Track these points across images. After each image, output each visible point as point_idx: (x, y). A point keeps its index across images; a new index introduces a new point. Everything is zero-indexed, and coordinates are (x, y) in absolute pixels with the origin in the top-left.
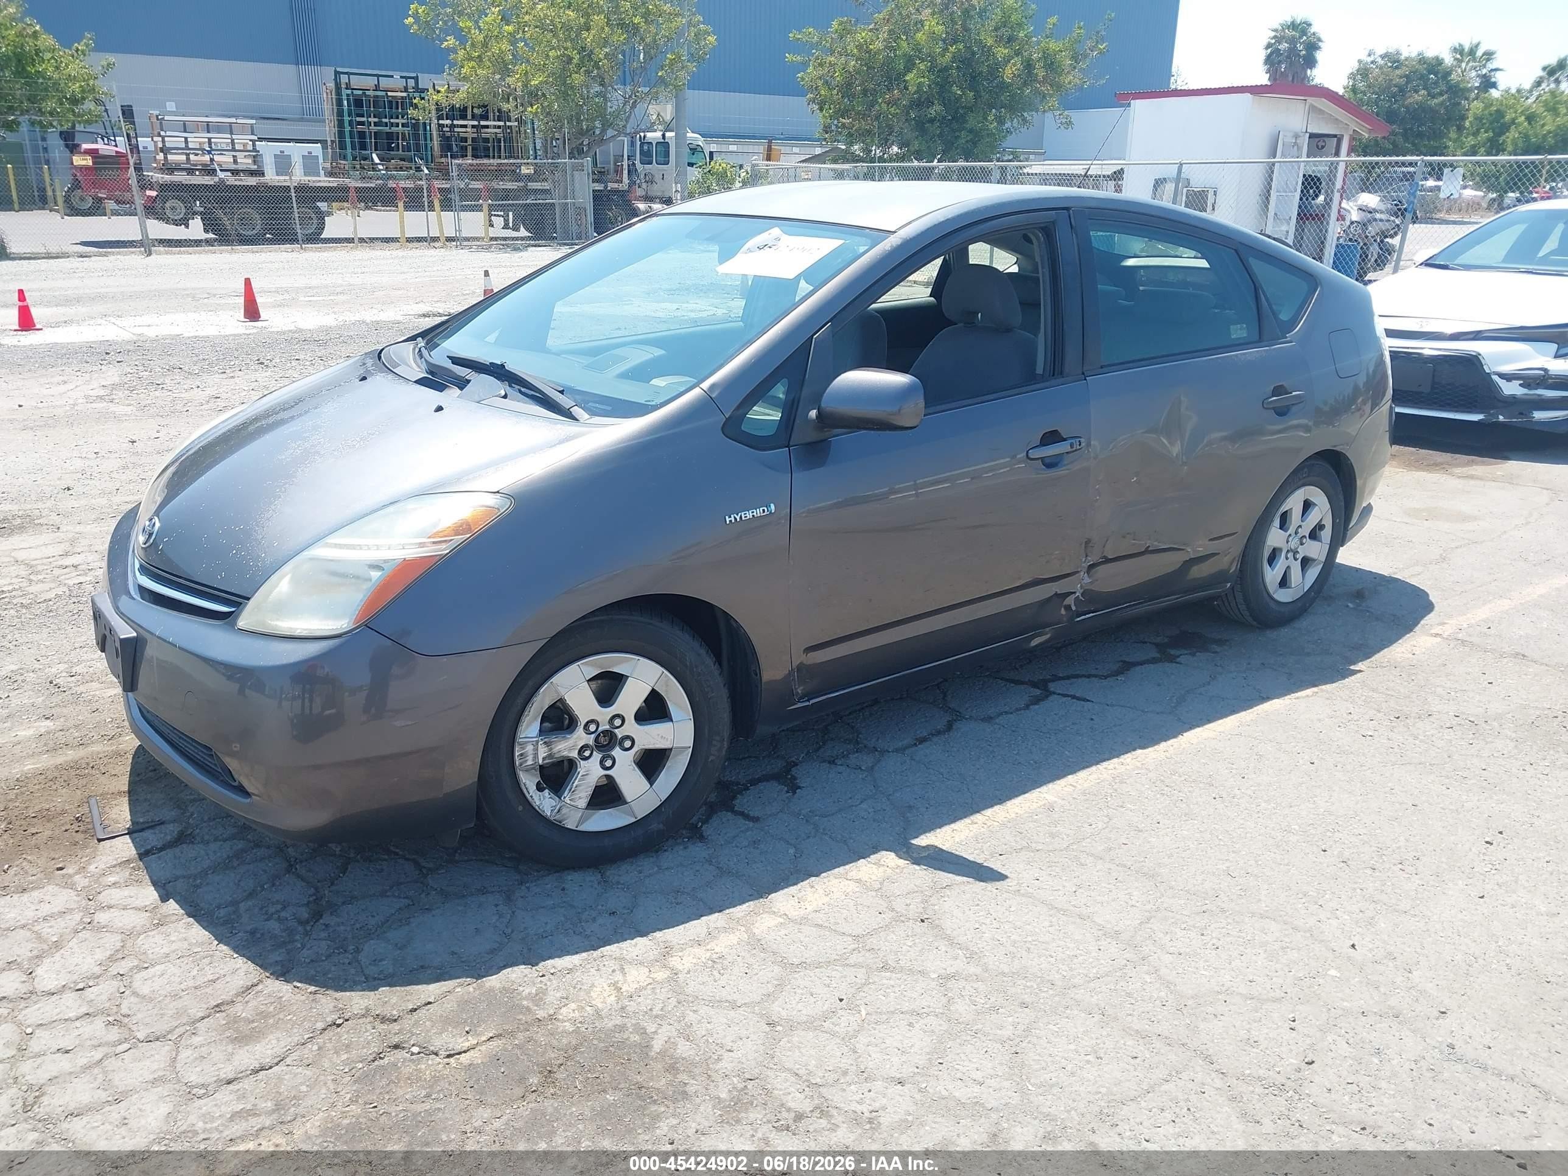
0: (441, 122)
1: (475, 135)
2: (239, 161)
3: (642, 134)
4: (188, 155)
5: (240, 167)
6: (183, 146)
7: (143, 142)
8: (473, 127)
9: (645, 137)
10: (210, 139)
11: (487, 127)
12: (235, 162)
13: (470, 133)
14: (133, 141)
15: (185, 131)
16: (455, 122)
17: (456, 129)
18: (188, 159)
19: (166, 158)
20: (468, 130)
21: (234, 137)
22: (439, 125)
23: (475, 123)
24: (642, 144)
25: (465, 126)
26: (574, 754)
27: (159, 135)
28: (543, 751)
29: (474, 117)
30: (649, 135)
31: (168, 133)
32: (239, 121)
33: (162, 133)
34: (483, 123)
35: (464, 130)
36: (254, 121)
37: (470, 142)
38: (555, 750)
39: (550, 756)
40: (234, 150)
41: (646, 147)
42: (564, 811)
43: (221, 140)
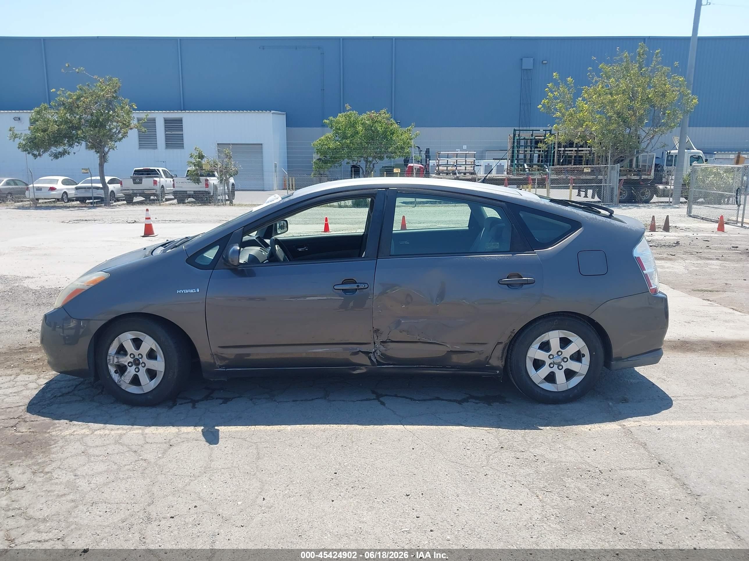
0: (559, 149)
1: (575, 155)
2: (467, 169)
3: (669, 151)
4: (447, 167)
5: (467, 171)
6: (446, 163)
7: (432, 162)
8: (576, 151)
9: (670, 152)
10: (457, 160)
11: (582, 151)
12: (466, 169)
13: (574, 154)
14: (428, 162)
15: (448, 158)
16: (566, 149)
17: (566, 152)
18: (447, 169)
19: (439, 169)
20: (572, 152)
21: (466, 159)
22: (559, 151)
23: (576, 149)
24: (668, 157)
25: (572, 151)
26: (126, 364)
27: (438, 160)
28: (116, 360)
29: (576, 147)
30: (672, 151)
31: (441, 159)
32: (469, 153)
33: (439, 159)
34: (580, 149)
35: (570, 152)
36: (476, 152)
37: (573, 158)
38: (119, 361)
39: (118, 362)
40: (466, 164)
41: (670, 158)
42: (121, 382)
43: (461, 161)
